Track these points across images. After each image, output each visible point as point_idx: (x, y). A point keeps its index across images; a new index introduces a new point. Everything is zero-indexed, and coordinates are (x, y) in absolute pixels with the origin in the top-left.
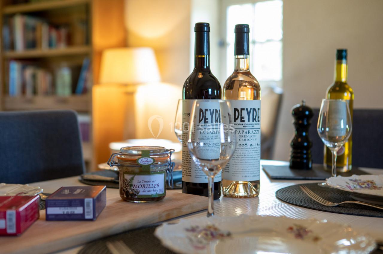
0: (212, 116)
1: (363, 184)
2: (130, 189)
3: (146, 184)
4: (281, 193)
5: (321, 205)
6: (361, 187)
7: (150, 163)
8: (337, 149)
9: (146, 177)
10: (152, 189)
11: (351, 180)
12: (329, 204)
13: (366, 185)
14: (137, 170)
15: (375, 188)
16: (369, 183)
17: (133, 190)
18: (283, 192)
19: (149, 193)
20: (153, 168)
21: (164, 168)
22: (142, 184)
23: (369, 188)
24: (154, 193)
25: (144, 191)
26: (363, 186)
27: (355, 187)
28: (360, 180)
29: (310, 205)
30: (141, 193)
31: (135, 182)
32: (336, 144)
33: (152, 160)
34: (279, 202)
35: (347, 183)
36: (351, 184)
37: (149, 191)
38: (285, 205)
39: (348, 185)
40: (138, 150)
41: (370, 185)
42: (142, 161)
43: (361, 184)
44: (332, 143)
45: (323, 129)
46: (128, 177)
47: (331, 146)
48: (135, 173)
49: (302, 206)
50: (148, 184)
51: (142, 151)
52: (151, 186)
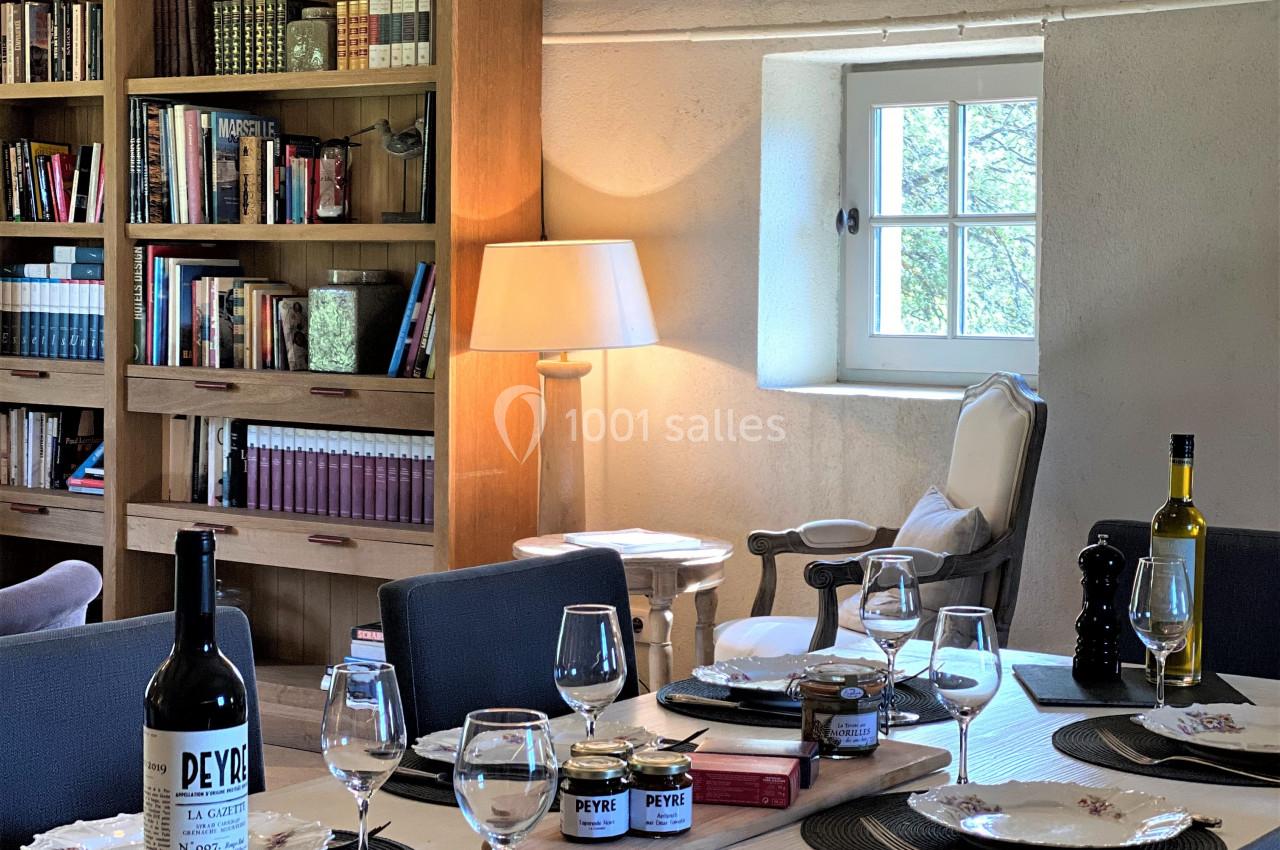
0: (222, 767)
1: (1211, 722)
2: (825, 736)
3: (851, 729)
4: (1062, 736)
5: (1133, 762)
6: (1206, 727)
7: (859, 696)
8: (1165, 653)
9: (851, 719)
10: (859, 738)
11: (1188, 714)
12: (1146, 760)
13: (1215, 724)
14: (836, 707)
15: (1232, 729)
16: (1223, 720)
17: (829, 739)
18: (1065, 735)
19: (856, 744)
20: (861, 704)
21: (877, 703)
22: (844, 728)
23: (1221, 730)
24: (863, 743)
25: (848, 741)
26: (1210, 726)
27: (1194, 729)
28: (1206, 714)
29: (1112, 763)
30: (843, 744)
31: (833, 727)
32: (1164, 644)
33: (862, 692)
34: (1058, 755)
35: (1180, 720)
36: (1188, 722)
37: (855, 741)
38: (1070, 761)
39: (1182, 725)
40: (841, 677)
41: (1223, 724)
42: (847, 693)
43: (1207, 723)
44: (1157, 642)
45: (1140, 615)
46: (821, 718)
47: (1155, 647)
48: (834, 713)
49: (1099, 764)
50: (855, 729)
51: (846, 677)
52: (858, 732)
